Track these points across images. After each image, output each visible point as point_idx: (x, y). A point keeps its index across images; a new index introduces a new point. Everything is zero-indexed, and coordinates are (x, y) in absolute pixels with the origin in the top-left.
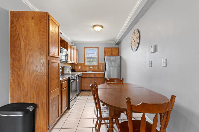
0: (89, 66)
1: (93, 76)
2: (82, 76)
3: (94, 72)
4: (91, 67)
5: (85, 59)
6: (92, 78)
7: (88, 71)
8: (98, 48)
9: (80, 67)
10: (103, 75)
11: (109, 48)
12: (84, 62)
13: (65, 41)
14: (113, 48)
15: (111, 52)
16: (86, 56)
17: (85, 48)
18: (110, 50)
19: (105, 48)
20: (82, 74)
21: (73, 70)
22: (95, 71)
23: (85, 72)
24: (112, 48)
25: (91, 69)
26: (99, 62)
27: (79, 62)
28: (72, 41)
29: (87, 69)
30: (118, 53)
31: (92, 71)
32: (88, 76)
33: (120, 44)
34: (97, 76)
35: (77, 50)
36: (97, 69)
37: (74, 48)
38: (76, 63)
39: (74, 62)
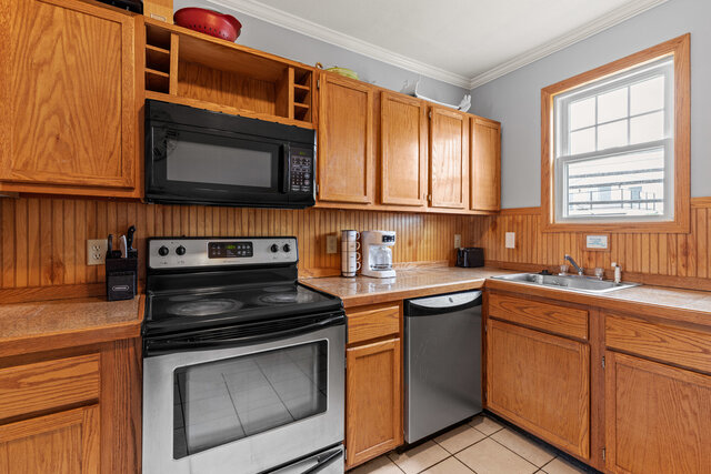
0: (582, 231)
1: (574, 323)
4: (597, 242)
5: (545, 177)
6: (568, 345)
7: (571, 272)
9: (510, 240)
12: (537, 203)
13: (288, 66)
16: (557, 154)
17: (548, 92)
20: (488, 290)
22: (647, 279)
25: (597, 251)
26: (700, 191)
27: (505, 206)
31: (607, 278)
32: (536, 314)
35: (477, 121)
36: (672, 255)
37: (430, 109)
38: (466, 211)
39: (430, 205)
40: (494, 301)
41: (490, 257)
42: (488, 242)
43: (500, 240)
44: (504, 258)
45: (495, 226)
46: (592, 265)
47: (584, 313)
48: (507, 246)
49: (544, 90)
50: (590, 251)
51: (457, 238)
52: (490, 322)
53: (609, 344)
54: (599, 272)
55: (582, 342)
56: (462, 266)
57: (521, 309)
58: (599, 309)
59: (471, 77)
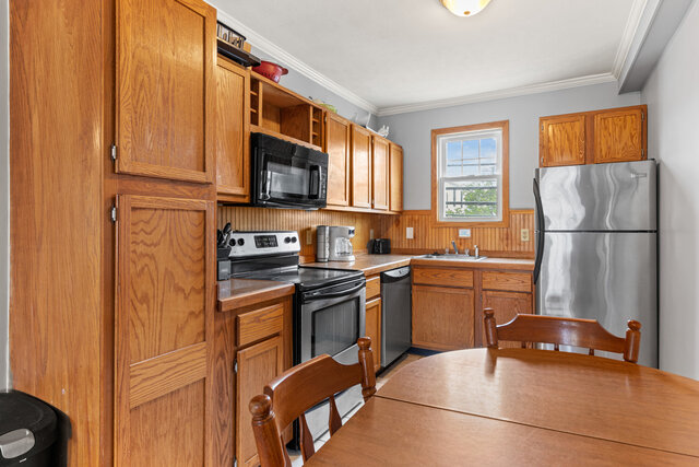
0: (457, 227)
1: (466, 279)
2: (409, 275)
3: (483, 260)
4: (465, 233)
5: (434, 189)
6: (463, 292)
7: (451, 253)
8: (504, 124)
9: (410, 233)
10: (528, 278)
11: (573, 117)
12: (428, 207)
13: (309, 105)
14: (598, 113)
15: (589, 136)
16: (440, 175)
17: (436, 133)
18: (578, 126)
19: (542, 120)
20: (412, 266)
21: (378, 246)
22: (490, 254)
23: (435, 258)
24: (589, 117)
25: (465, 239)
26: (513, 205)
27: (407, 207)
28: (371, 109)
29: (447, 241)
30: (636, 140)
31: (471, 254)
32: (445, 278)
33: (650, 83)
34: (490, 281)
35: (393, 146)
36: (501, 240)
37: (372, 137)
38: (388, 212)
39: (373, 207)
40: (417, 273)
41: (394, 246)
42: (392, 234)
43: (403, 233)
44: (405, 246)
45: (398, 222)
46: (462, 248)
47: (471, 273)
48: (408, 237)
49: (433, 131)
50: (461, 239)
51: (372, 231)
52: (414, 287)
53: (485, 286)
54: (467, 252)
55: (471, 289)
56: (378, 253)
57: (435, 275)
58: (478, 269)
59: (380, 108)
